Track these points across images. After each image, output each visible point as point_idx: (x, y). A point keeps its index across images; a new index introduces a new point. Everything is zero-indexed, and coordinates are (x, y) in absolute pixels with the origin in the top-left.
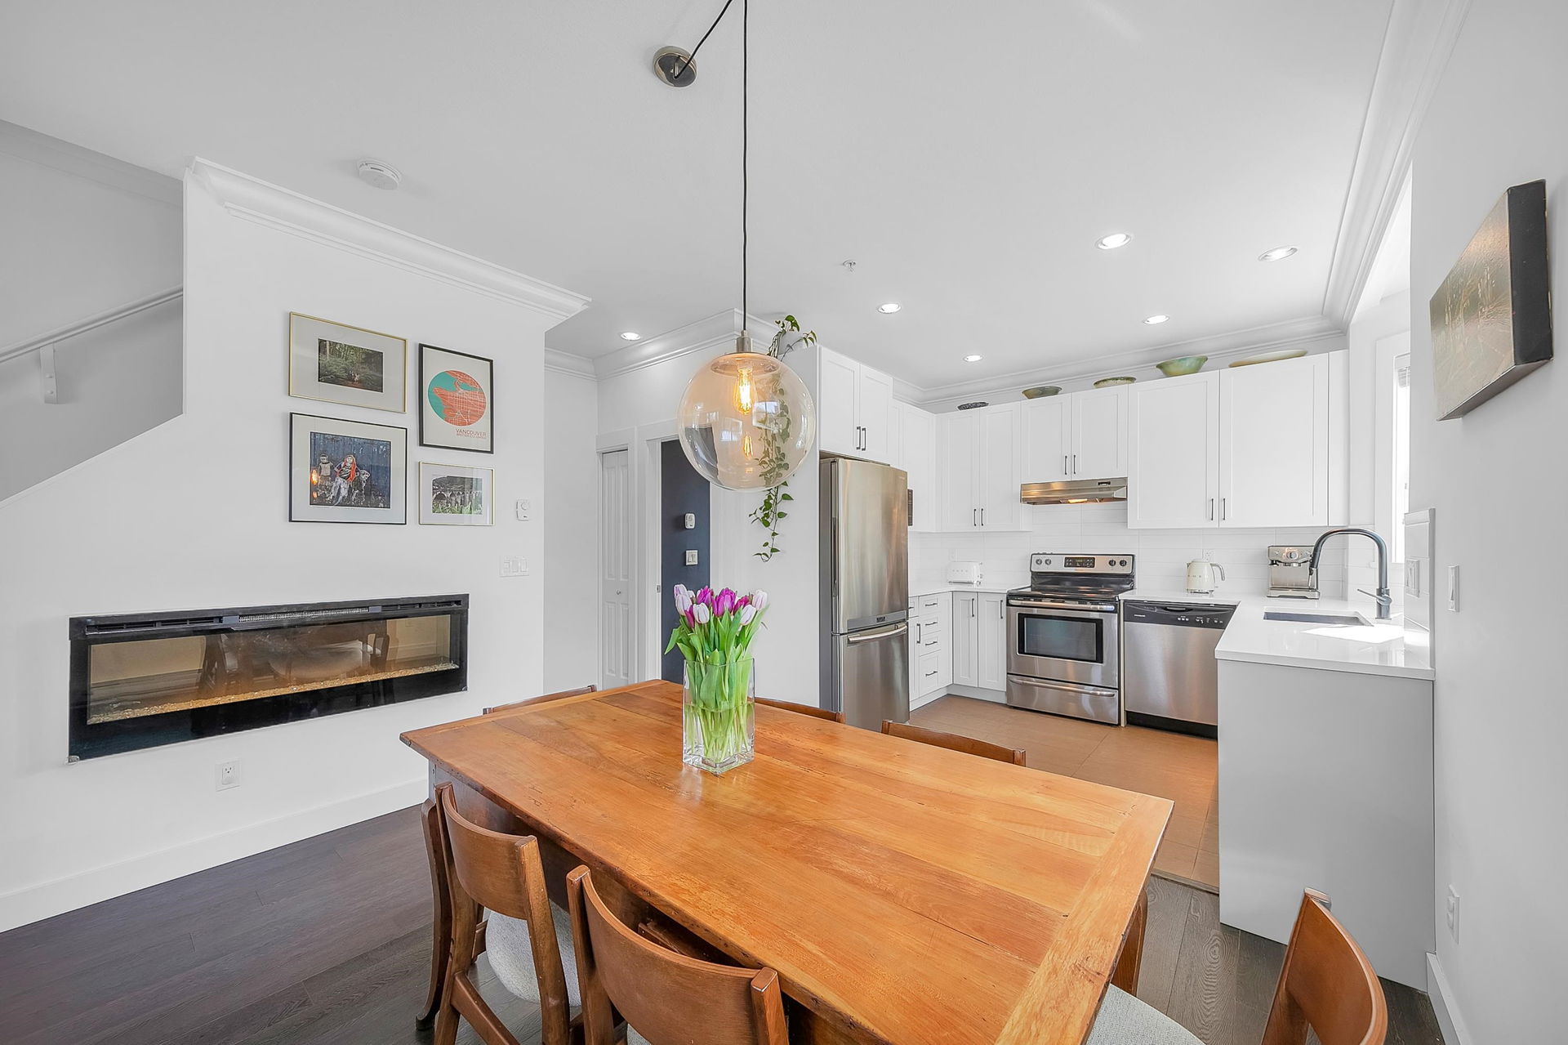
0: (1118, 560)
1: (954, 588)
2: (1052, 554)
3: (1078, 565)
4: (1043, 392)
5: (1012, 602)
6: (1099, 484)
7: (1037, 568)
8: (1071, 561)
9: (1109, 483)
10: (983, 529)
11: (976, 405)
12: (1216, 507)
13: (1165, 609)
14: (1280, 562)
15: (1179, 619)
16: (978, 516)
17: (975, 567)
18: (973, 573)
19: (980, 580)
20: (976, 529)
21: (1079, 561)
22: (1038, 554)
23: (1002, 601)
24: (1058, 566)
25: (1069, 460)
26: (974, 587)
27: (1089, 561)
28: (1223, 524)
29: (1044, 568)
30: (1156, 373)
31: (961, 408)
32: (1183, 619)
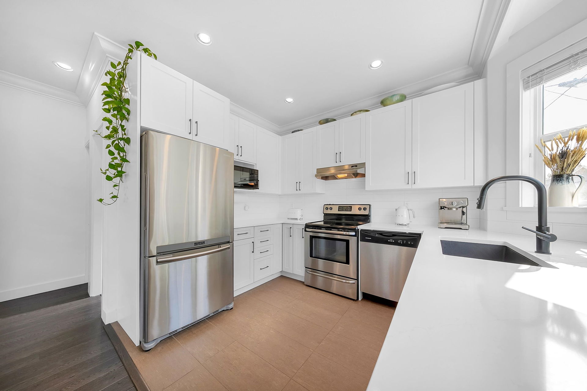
0: (362, 207)
2: (333, 205)
3: (344, 210)
4: (327, 121)
5: (308, 230)
6: (352, 167)
7: (326, 212)
8: (341, 208)
9: (357, 166)
10: (300, 192)
11: (299, 130)
12: (411, 177)
13: (381, 234)
14: (445, 207)
15: (389, 241)
16: (298, 185)
17: (299, 211)
18: (298, 214)
19: (301, 217)
21: (345, 208)
22: (327, 205)
23: (303, 229)
24: (335, 211)
25: (338, 155)
27: (350, 208)
28: (414, 187)
29: (329, 212)
30: (380, 105)
31: (292, 132)
32: (391, 241)
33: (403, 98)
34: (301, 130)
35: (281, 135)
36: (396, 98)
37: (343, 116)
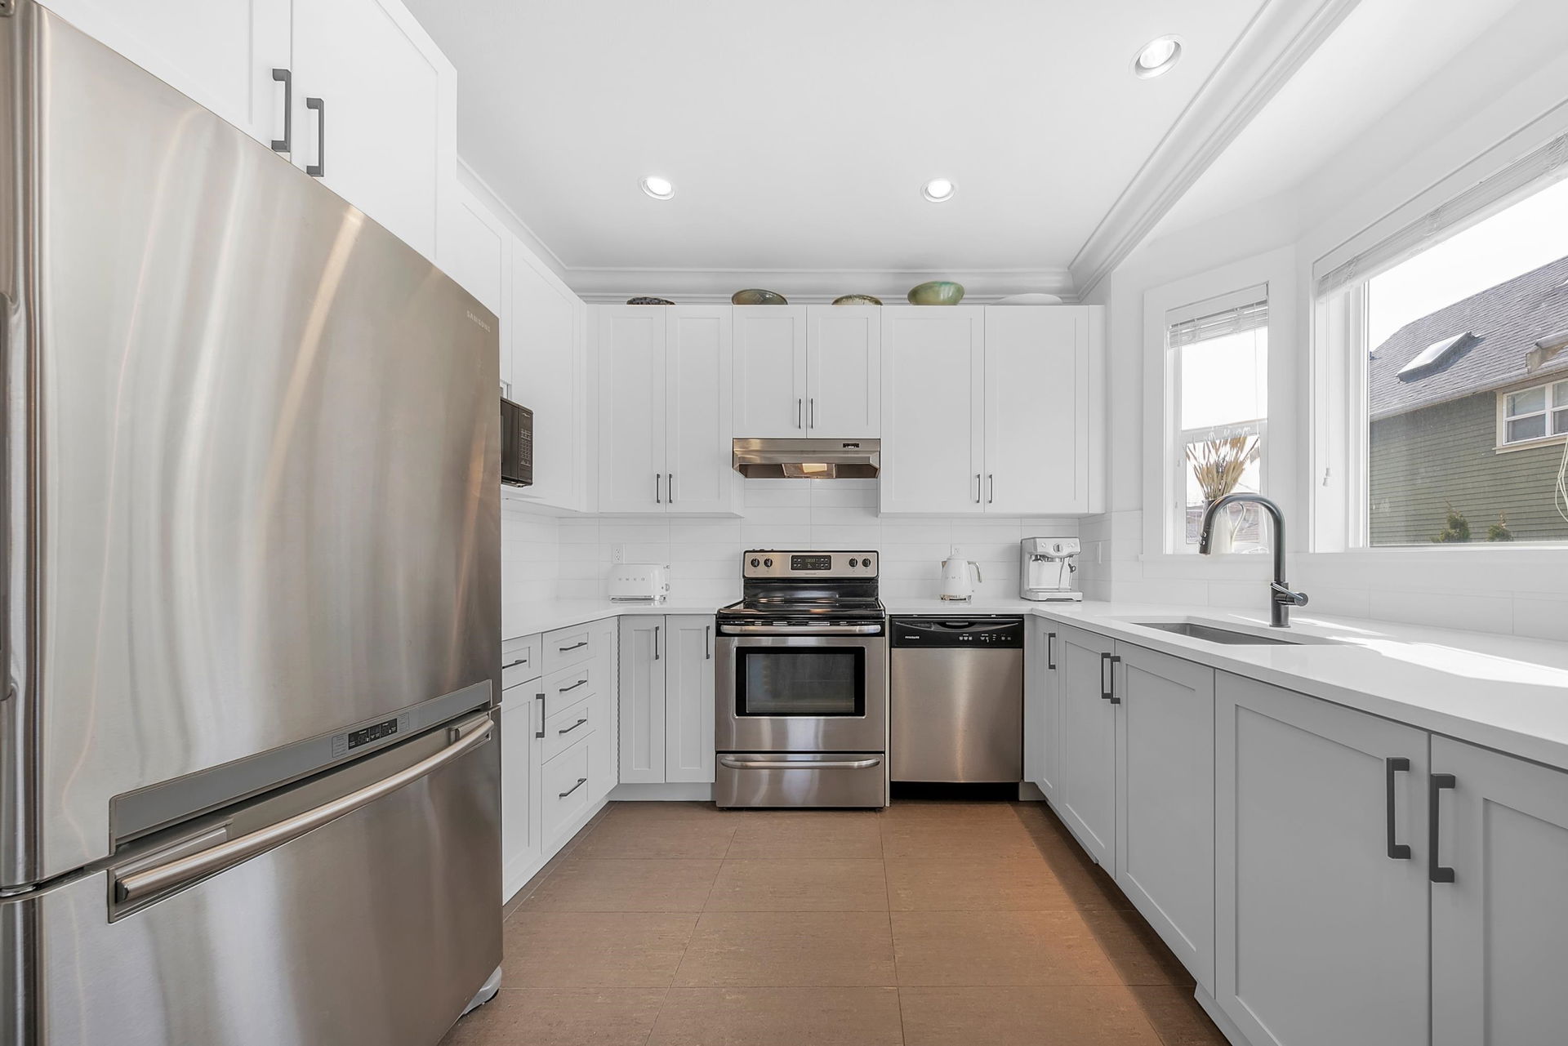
0: (860, 558)
1: (621, 609)
2: (772, 551)
3: (809, 566)
4: (761, 298)
5: (726, 629)
6: (845, 445)
7: (752, 573)
8: (800, 560)
9: (857, 445)
10: (671, 508)
11: (659, 302)
12: (982, 485)
13: (943, 624)
14: (1044, 557)
15: (961, 638)
16: (663, 485)
17: (657, 572)
18: (653, 582)
19: (664, 593)
20: (661, 508)
21: (809, 560)
22: (754, 551)
23: (708, 628)
24: (781, 569)
25: (805, 407)
26: (656, 607)
27: (823, 561)
29: (761, 572)
30: (905, 299)
31: (630, 302)
32: (966, 638)
33: (958, 297)
34: (668, 302)
35: (587, 299)
36: (946, 293)
37: (811, 296)
